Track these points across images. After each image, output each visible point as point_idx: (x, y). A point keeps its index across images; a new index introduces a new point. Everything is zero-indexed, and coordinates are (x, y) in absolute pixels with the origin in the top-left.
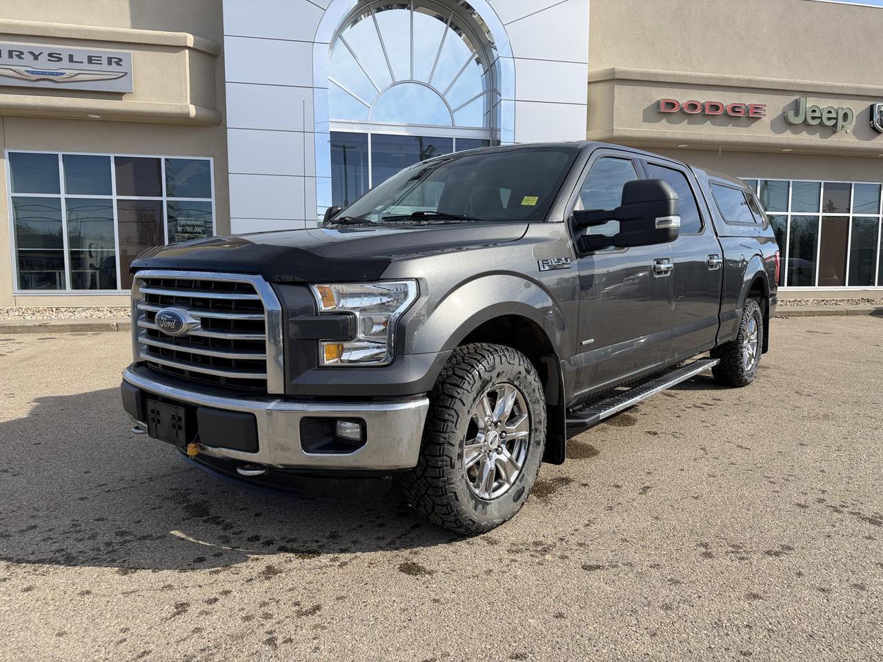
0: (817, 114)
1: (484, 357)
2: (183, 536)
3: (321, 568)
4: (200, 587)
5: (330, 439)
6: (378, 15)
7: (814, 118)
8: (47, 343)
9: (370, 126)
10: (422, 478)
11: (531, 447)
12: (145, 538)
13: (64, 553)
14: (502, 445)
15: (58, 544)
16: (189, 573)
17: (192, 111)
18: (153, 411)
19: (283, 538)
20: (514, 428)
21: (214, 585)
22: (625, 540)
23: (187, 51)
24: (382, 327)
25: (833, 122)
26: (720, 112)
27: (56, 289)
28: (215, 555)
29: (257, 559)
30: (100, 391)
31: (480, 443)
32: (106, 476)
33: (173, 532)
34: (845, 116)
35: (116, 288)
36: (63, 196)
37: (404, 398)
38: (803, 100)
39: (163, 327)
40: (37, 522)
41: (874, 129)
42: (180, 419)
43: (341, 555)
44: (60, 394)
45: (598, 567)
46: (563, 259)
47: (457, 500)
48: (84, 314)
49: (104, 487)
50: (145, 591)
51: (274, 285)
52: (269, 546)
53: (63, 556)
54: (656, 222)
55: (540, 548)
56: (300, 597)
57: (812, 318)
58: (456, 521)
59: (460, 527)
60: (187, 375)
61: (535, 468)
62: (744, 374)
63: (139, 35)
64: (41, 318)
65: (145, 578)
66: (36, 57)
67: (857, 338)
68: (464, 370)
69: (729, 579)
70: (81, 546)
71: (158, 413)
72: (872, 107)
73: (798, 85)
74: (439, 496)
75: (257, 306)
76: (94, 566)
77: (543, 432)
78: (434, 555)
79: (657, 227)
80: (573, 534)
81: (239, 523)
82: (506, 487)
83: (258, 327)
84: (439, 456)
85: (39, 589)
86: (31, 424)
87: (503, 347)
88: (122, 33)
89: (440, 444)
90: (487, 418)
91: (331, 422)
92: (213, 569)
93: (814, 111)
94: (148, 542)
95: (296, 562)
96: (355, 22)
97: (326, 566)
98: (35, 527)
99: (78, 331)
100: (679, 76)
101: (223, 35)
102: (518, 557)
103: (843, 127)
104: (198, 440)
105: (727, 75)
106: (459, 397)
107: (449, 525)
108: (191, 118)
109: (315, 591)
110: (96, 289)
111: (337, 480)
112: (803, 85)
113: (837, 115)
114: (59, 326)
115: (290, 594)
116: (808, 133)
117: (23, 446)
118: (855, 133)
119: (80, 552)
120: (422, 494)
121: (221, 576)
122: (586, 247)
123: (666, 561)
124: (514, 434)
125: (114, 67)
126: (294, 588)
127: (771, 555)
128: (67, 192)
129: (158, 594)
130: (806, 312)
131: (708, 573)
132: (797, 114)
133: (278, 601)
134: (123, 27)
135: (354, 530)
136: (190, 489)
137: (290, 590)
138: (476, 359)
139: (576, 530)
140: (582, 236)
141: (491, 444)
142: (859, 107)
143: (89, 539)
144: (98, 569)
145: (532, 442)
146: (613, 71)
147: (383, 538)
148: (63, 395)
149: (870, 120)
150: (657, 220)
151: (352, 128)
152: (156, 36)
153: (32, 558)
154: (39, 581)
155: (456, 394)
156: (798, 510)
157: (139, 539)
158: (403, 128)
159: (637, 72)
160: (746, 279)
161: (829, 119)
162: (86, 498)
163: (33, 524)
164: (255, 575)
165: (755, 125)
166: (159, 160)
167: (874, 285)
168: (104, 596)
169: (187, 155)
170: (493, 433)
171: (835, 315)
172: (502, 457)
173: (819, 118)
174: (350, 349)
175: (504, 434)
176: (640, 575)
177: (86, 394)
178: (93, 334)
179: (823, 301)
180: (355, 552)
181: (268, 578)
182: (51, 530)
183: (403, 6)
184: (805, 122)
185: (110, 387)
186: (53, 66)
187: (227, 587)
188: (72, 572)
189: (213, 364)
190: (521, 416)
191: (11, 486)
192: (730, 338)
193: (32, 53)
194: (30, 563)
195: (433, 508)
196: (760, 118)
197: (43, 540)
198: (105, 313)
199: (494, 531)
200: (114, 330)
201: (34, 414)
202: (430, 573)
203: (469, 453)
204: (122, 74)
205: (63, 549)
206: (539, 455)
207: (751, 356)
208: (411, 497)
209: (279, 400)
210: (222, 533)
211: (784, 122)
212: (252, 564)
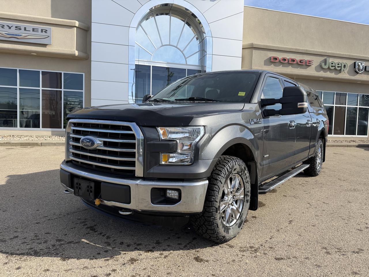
0: (333, 65)
1: (229, 162)
2: (88, 242)
3: (156, 258)
4: (101, 267)
5: (163, 199)
6: (156, 17)
7: (332, 66)
8: (10, 151)
9: (152, 63)
10: (202, 217)
11: (245, 203)
12: (70, 242)
13: (33, 250)
14: (234, 202)
15: (29, 246)
16: (95, 260)
17: (77, 53)
18: (77, 184)
19: (135, 243)
20: (239, 194)
21: (108, 267)
22: (289, 246)
23: (75, 28)
24: (188, 147)
25: (340, 68)
26: (295, 63)
27: (13, 127)
28: (105, 251)
29: (125, 254)
30: (38, 173)
31: (225, 201)
32: (47, 212)
33: (83, 240)
34: (345, 66)
35: (39, 127)
36: (18, 87)
37: (198, 180)
38: (328, 59)
39: (85, 145)
40: (18, 234)
41: (356, 71)
42: (91, 187)
43: (164, 252)
44: (19, 174)
45: (282, 259)
46: (259, 119)
47: (218, 227)
48: (25, 138)
49: (47, 218)
50: (75, 270)
51: (140, 127)
52: (129, 247)
53: (33, 251)
54: (298, 105)
55: (253, 249)
56: (149, 273)
57: (334, 147)
58: (216, 237)
59: (218, 240)
60: (94, 167)
61: (246, 212)
62: (317, 171)
63: (55, 21)
64: (6, 139)
65: (73, 262)
66: (10, 28)
67: (355, 156)
68: (221, 167)
69: (341, 265)
70: (40, 246)
71: (80, 185)
72: (355, 63)
73: (326, 53)
74: (210, 225)
75: (133, 137)
76: (48, 256)
77: (249, 196)
78: (207, 252)
79: (299, 107)
80: (266, 243)
81: (113, 236)
82: (235, 221)
83: (133, 146)
84: (211, 207)
85: (24, 268)
86: (8, 187)
87: (236, 158)
88: (48, 19)
89: (212, 202)
90: (229, 189)
91: (164, 190)
92: (106, 259)
93: (332, 64)
94: (72, 245)
95: (144, 254)
96: (147, 19)
97: (158, 258)
98: (17, 237)
99: (24, 146)
100: (279, 47)
101: (91, 22)
102: (244, 253)
103: (344, 70)
104: (101, 197)
105: (298, 48)
106: (219, 180)
107: (213, 239)
108: (76, 56)
109: (156, 270)
110: (30, 128)
111: (164, 217)
112: (328, 53)
113: (341, 66)
114: (15, 143)
115: (144, 271)
116: (330, 72)
117: (6, 197)
118: (348, 73)
119: (41, 249)
120: (202, 224)
121: (110, 262)
122: (267, 114)
123: (311, 256)
124: (239, 197)
125: (44, 33)
126: (146, 268)
127: (355, 253)
128: (20, 86)
129: (82, 271)
130: (331, 145)
131: (331, 262)
132: (325, 64)
133: (140, 275)
134: (48, 17)
135: (167, 240)
136: (87, 219)
137: (144, 269)
138: (226, 163)
139: (267, 241)
140: (265, 110)
141: (230, 201)
142: (350, 63)
143: (44, 243)
144: (51, 258)
145: (245, 201)
146: (252, 44)
147: (181, 244)
148: (21, 174)
149: (354, 68)
150: (299, 104)
151: (144, 63)
152: (63, 21)
153: (18, 252)
154: (23, 264)
155: (218, 179)
156: (359, 232)
157: (68, 243)
158: (165, 64)
159: (262, 45)
160: (319, 130)
161: (338, 67)
162: (39, 223)
163: (16, 235)
164: (126, 261)
165: (309, 68)
166: (61, 74)
167: (356, 135)
168: (56, 272)
169: (74, 72)
170: (230, 196)
171: (343, 147)
172: (233, 207)
173: (334, 66)
174: (172, 157)
175: (234, 197)
176: (301, 262)
177: (31, 174)
178: (30, 147)
179: (336, 141)
180: (170, 251)
181: (132, 263)
182: (25, 238)
183: (167, 14)
184: (329, 68)
185: (42, 171)
186: (17, 32)
187: (114, 268)
188: (38, 259)
189: (108, 162)
190: (241, 189)
191: (3, 217)
192: (313, 156)
193: (8, 26)
194: (17, 255)
195: (206, 231)
196: (311, 66)
197: (22, 243)
198: (35, 138)
199: (230, 241)
200: (40, 146)
201: (8, 182)
202: (207, 261)
203: (222, 205)
204: (47, 37)
205: (32, 248)
206: (248, 207)
207: (319, 163)
208: (196, 225)
209: (141, 180)
210: (106, 241)
211: (320, 68)
212: (124, 256)
